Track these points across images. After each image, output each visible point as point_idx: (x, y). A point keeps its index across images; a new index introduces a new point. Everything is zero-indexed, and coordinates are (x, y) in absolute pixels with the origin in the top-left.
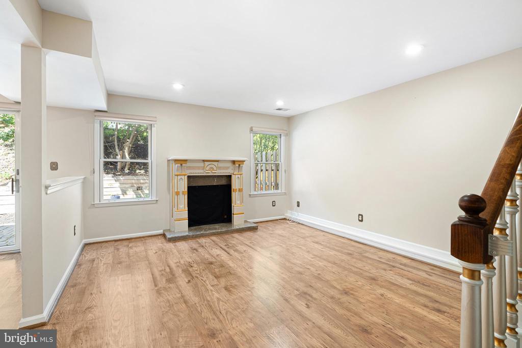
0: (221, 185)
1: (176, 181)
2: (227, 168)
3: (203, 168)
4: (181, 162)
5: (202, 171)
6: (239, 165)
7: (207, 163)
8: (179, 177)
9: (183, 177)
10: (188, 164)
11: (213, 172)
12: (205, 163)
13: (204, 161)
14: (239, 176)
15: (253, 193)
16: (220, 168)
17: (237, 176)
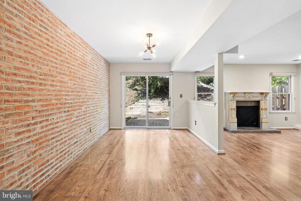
0: (252, 106)
1: (231, 103)
2: (258, 97)
3: (244, 97)
4: (234, 94)
5: (244, 98)
6: (266, 95)
7: (247, 94)
8: (233, 101)
9: (234, 101)
10: (238, 95)
11: (250, 99)
12: (246, 94)
13: (245, 93)
14: (265, 101)
15: (272, 111)
16: (253, 97)
17: (264, 101)
